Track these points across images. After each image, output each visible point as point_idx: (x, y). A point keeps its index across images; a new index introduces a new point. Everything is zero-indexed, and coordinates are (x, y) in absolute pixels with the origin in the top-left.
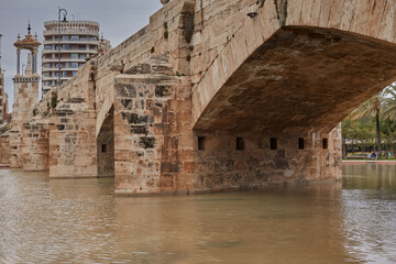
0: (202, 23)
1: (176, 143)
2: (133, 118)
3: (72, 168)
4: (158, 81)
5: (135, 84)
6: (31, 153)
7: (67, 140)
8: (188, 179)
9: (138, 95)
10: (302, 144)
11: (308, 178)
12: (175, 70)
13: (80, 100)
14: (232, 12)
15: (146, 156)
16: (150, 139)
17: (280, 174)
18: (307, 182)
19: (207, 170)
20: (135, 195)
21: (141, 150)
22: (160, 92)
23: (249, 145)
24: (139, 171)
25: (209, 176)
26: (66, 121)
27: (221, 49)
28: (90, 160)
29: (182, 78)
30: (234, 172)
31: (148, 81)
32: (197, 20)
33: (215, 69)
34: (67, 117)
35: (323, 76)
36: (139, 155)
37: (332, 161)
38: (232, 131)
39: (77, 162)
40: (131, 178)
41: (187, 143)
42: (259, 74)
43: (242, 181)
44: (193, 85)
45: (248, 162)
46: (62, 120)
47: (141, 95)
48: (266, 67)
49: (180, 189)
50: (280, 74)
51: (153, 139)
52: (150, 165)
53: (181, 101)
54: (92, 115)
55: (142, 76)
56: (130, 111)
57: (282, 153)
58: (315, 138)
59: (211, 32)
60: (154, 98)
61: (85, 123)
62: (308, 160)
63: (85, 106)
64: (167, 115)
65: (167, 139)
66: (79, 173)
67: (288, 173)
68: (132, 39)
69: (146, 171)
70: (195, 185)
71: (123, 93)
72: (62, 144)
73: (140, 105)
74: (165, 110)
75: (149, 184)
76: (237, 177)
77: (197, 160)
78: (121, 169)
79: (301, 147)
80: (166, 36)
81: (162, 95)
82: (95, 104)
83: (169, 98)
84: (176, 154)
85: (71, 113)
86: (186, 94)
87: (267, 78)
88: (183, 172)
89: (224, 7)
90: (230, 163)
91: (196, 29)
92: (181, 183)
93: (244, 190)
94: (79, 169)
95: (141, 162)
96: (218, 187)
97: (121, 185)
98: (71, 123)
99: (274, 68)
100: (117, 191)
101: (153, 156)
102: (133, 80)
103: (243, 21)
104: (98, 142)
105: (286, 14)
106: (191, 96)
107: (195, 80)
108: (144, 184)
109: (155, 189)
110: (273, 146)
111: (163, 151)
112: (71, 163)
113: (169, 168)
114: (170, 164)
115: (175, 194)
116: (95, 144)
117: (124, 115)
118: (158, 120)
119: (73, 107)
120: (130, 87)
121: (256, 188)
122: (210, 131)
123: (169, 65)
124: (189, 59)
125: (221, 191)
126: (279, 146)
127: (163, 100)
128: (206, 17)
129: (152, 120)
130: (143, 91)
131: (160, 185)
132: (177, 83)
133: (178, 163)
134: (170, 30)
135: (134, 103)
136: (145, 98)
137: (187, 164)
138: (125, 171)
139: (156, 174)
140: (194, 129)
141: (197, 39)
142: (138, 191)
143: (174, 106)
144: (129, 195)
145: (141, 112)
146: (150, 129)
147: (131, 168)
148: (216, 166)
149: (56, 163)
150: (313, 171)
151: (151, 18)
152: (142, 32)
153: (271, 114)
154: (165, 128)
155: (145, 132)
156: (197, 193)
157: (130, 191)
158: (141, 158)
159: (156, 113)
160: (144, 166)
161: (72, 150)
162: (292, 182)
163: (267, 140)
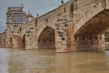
0: (77, 8)
1: (70, 39)
2: (60, 33)
3: (31, 47)
4: (65, 23)
5: (60, 24)
6: (15, 43)
7: (30, 39)
8: (73, 48)
9: (60, 27)
10: (96, 38)
11: (98, 47)
12: (69, 20)
13: (32, 28)
14: (87, 5)
15: (63, 42)
16: (64, 38)
17: (92, 46)
18: (98, 48)
19: (77, 46)
20: (61, 53)
21: (62, 41)
22: (66, 26)
23: (86, 39)
24: (61, 46)
25: (78, 47)
26: (29, 34)
27: (83, 15)
28: (36, 44)
29: (71, 22)
30: (83, 46)
31: (63, 23)
32: (75, 7)
33: (82, 20)
34: (30, 33)
35: (106, 21)
36: (61, 42)
37: (103, 43)
38: (82, 35)
39: (32, 45)
40: (59, 48)
41: (73, 39)
42: (93, 21)
43: (84, 48)
44: (74, 24)
45: (86, 43)
46: (28, 34)
47: (61, 27)
48: (96, 19)
49: (71, 51)
50: (98, 21)
51: (65, 38)
52: (64, 45)
53: (71, 28)
54: (36, 32)
55: (61, 22)
56: (59, 31)
57: (92, 41)
58: (99, 37)
59: (80, 11)
60: (64, 27)
61: (34, 35)
62: (98, 43)
63: (34, 30)
64: (68, 32)
65: (68, 38)
66: (33, 48)
67: (94, 46)
68: (51, 12)
69: (63, 46)
70: (75, 50)
71: (57, 26)
72: (29, 40)
73: (61, 29)
74: (67, 30)
75: (64, 50)
76: (83, 47)
77: (75, 43)
78: (57, 46)
79: (96, 39)
80: (65, 11)
81: (66, 27)
82: (37, 29)
83: (68, 27)
84: (70, 42)
85: (31, 32)
86: (72, 26)
87: (94, 22)
88: (72, 46)
89: (85, 4)
90: (82, 43)
91: (74, 9)
92: (72, 49)
93: (85, 50)
94: (33, 47)
95: (62, 44)
96: (80, 50)
97: (57, 50)
98: (31, 35)
99: (97, 19)
100: (56, 52)
101: (65, 42)
102: (59, 23)
103: (91, 8)
104: (38, 39)
105: (106, 6)
106: (73, 27)
107: (75, 22)
108: (63, 50)
109: (65, 51)
110: (91, 39)
111: (67, 41)
112: (31, 45)
113: (69, 45)
114: (69, 44)
115: (70, 52)
116: (37, 40)
117: (57, 32)
118: (66, 33)
119: (31, 30)
120: (58, 25)
121: (87, 50)
122: (77, 35)
123: (67, 19)
124: (72, 17)
125: (80, 51)
126: (92, 39)
127: (67, 28)
128: (78, 7)
129: (64, 33)
130: (62, 26)
131: (67, 50)
132: (70, 23)
133: (71, 44)
134: (66, 10)
135: (60, 29)
136: (62, 28)
137: (73, 44)
138: (58, 46)
139: (65, 47)
140: (74, 35)
141: (75, 12)
142: (61, 51)
143: (69, 29)
144: (59, 53)
145: (61, 31)
146: (64, 35)
147: (60, 46)
148: (79, 44)
149: (27, 45)
150: (99, 45)
151: (59, 7)
152: (54, 10)
153: (92, 31)
154: (67, 35)
155: (63, 36)
156: (75, 52)
157: (59, 52)
158: (62, 43)
159: (65, 31)
160: (63, 45)
161: (31, 42)
162: (95, 48)
163: (89, 38)
